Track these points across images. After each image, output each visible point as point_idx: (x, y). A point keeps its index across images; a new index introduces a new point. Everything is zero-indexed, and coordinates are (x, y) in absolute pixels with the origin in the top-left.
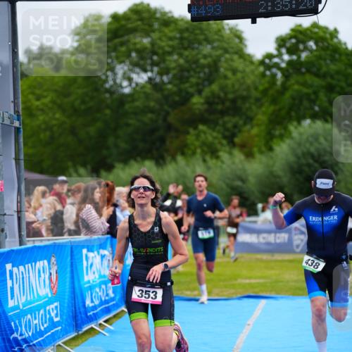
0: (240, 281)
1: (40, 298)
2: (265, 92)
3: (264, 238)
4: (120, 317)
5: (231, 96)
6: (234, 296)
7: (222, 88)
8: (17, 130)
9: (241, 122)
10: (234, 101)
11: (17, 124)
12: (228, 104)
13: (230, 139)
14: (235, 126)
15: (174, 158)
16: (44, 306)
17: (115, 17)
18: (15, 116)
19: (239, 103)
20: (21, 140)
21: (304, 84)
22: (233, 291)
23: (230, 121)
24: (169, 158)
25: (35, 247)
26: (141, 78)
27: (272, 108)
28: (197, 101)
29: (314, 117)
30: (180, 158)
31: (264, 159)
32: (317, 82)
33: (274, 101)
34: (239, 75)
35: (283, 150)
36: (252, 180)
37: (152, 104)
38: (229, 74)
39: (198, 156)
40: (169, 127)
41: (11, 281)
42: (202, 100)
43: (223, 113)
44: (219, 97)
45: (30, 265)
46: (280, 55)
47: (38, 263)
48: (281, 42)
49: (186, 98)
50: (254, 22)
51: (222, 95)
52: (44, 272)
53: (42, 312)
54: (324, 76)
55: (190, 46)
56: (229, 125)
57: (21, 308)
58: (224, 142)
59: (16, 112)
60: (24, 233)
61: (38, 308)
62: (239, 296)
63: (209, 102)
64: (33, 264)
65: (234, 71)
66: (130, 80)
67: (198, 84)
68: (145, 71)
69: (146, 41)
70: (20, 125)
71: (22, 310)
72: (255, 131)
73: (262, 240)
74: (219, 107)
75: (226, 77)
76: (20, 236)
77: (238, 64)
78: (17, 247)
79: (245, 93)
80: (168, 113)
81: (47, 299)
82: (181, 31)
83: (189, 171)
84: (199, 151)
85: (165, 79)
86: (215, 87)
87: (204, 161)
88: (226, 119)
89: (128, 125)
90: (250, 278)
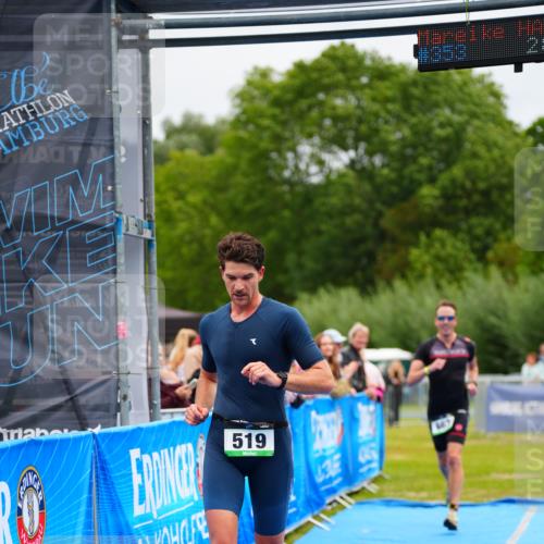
0: (494, 476)
1: (181, 502)
3: (532, 408)
4: (305, 533)
5: (482, 185)
6: (485, 500)
7: (468, 173)
8: (149, 243)
9: (498, 226)
10: (486, 193)
11: (147, 234)
12: (476, 198)
13: (481, 253)
14: (489, 232)
15: (389, 284)
16: (188, 514)
18: (146, 223)
19: (495, 195)
20: (154, 259)
22: (483, 492)
23: (480, 223)
24: (381, 284)
25: (174, 422)
26: (339, 160)
28: (428, 194)
30: (398, 284)
34: (496, 153)
36: (514, 316)
37: (357, 201)
38: (482, 150)
39: (429, 280)
40: (382, 236)
41: (140, 476)
42: (436, 192)
43: (468, 212)
44: (463, 187)
45: (166, 450)
47: (178, 448)
49: (408, 191)
50: (518, 69)
51: (468, 184)
52: (187, 462)
53: (184, 523)
56: (479, 231)
57: (155, 516)
58: (472, 256)
59: (147, 216)
60: (158, 401)
61: (178, 518)
62: (493, 500)
63: (448, 196)
64: (172, 449)
65: (489, 145)
66: (321, 163)
67: (430, 168)
68: (345, 148)
70: (152, 236)
71: (155, 521)
73: (528, 412)
74: (463, 203)
75: (475, 155)
76: (152, 406)
77: (494, 133)
78: (146, 424)
79: (505, 181)
80: (380, 215)
81: (192, 504)
83: (412, 303)
84: (429, 271)
85: (378, 160)
86: (457, 171)
87: (438, 287)
88: (474, 220)
89: (319, 233)
90: (511, 472)
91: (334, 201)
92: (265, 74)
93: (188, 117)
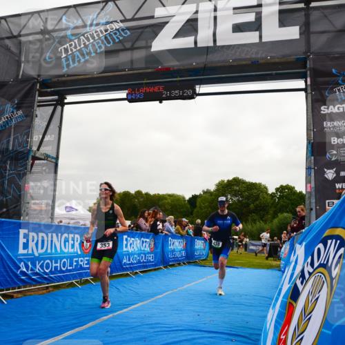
2: (272, 204)
5: (262, 205)
7: (260, 203)
10: (263, 207)
12: (261, 208)
13: (261, 219)
14: (264, 215)
17: (228, 181)
21: (284, 202)
23: (262, 213)
26: (235, 199)
27: (274, 209)
28: (252, 206)
29: (287, 212)
31: (270, 225)
32: (288, 201)
33: (275, 207)
35: (276, 221)
37: (238, 206)
43: (260, 210)
44: (259, 205)
46: (277, 193)
48: (277, 189)
49: (248, 205)
54: (291, 200)
55: (251, 190)
63: (256, 207)
65: (264, 198)
66: (232, 199)
67: (253, 201)
68: (236, 197)
69: (238, 188)
72: (269, 216)
75: (261, 200)
77: (265, 196)
80: (242, 210)
82: (247, 186)
83: (246, 227)
84: (250, 221)
86: (258, 202)
87: (252, 224)
91: (234, 206)
92: (223, 181)
93: (207, 190)
